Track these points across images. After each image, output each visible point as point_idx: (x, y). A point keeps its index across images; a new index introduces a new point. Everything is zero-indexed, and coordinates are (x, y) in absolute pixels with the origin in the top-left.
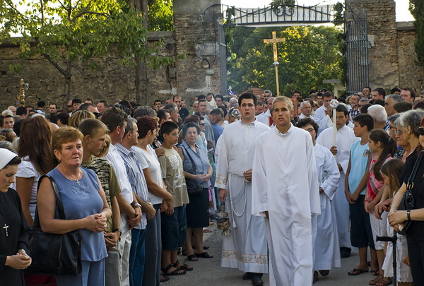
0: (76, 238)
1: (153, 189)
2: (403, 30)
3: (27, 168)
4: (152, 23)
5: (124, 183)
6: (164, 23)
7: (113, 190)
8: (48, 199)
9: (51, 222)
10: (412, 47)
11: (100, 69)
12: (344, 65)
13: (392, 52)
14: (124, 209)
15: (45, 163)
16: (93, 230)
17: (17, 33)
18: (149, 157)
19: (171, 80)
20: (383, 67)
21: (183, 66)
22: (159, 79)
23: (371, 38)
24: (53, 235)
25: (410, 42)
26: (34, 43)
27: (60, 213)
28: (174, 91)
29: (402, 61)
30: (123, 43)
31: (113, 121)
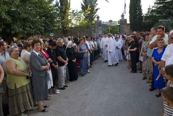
0: (83, 54)
1: (93, 47)
2: (128, 24)
3: (75, 44)
4: (92, 24)
5: (89, 46)
6: (93, 24)
7: (87, 47)
8: (79, 48)
9: (79, 52)
10: (129, 27)
11: (85, 31)
12: (120, 30)
13: (127, 28)
14: (89, 50)
15: (78, 44)
16: (85, 53)
17: (73, 26)
18: (92, 43)
19: (95, 32)
20: (125, 30)
21: (96, 30)
22: (93, 32)
23: (124, 26)
24: (79, 53)
25: (129, 26)
26: (75, 27)
27: (80, 50)
28: (95, 34)
29: (128, 29)
30: (88, 27)
31: (87, 37)
